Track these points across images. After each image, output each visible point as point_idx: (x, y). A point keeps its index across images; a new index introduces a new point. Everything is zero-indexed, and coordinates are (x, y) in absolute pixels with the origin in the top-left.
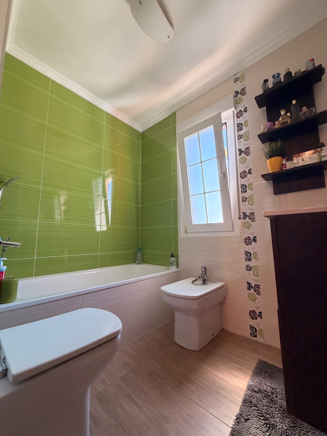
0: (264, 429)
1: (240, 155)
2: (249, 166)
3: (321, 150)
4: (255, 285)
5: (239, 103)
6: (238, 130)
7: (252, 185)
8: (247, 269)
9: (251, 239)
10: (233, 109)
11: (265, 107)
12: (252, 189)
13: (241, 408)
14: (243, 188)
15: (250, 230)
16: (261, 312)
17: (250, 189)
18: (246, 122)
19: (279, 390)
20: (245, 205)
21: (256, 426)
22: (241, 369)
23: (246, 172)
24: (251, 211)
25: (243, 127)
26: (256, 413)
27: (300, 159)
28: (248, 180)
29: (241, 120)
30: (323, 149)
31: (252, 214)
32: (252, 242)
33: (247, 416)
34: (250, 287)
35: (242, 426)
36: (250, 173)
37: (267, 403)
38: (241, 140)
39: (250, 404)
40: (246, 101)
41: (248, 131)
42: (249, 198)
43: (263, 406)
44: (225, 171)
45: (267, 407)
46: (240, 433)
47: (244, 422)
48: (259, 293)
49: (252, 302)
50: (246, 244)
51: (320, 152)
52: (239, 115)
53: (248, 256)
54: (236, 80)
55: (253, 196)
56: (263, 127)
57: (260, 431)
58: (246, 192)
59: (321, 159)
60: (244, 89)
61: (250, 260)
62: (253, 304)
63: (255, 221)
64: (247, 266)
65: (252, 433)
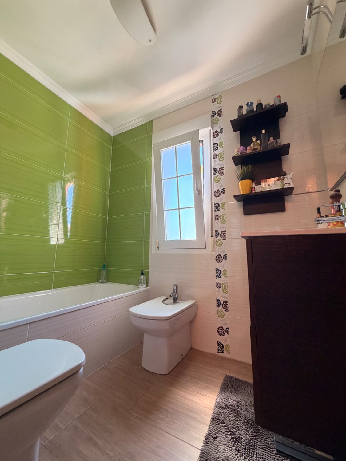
0: (231, 444)
1: (215, 174)
2: (223, 185)
3: (284, 178)
4: (224, 302)
5: (216, 124)
6: (214, 150)
7: (224, 204)
8: (217, 286)
9: (221, 257)
10: (210, 128)
11: (239, 132)
12: (225, 208)
13: (209, 427)
14: (216, 206)
15: (221, 248)
16: (228, 328)
17: (222, 208)
18: (221, 143)
19: (243, 402)
20: (217, 223)
21: (223, 443)
22: (210, 388)
23: (219, 191)
24: (223, 229)
25: (219, 148)
26: (224, 430)
27: (267, 183)
28: (221, 199)
29: (216, 140)
30: (285, 177)
31: (224, 232)
32: (222, 260)
33: (215, 434)
34: (219, 304)
35: (211, 445)
36: (223, 192)
37: (233, 417)
38: (216, 159)
39: (218, 422)
40: (221, 123)
41: (223, 152)
42: (222, 217)
43: (230, 421)
44: (200, 188)
45: (233, 421)
46: (209, 453)
47: (212, 441)
48: (227, 310)
49: (220, 319)
50: (217, 262)
51: (283, 180)
52: (215, 134)
53: (219, 273)
54: (214, 100)
55: (225, 215)
56: (237, 150)
57: (227, 447)
58: (219, 210)
59: (283, 187)
60: (220, 111)
61: (220, 277)
62: (222, 320)
63: (226, 239)
64: (217, 283)
65: (220, 451)
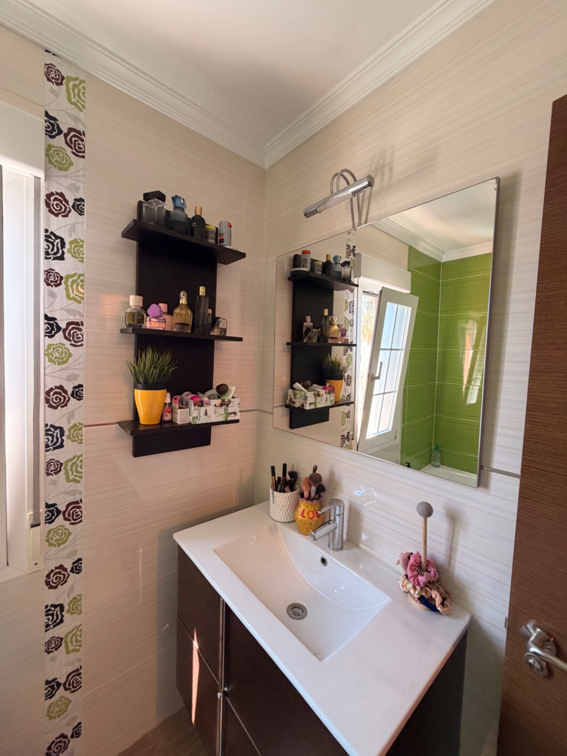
1: (50, 335)
2: (78, 376)
3: (229, 403)
6: (48, 254)
7: (80, 429)
9: (65, 570)
12: (82, 440)
14: (52, 436)
17: (73, 441)
23: (65, 392)
24: (72, 497)
28: (71, 415)
29: (59, 227)
31: (75, 504)
32: (68, 578)
38: (55, 289)
41: (83, 275)
42: (70, 464)
50: (51, 587)
51: (227, 405)
55: (81, 458)
58: (61, 446)
59: (227, 418)
61: (60, 623)
63: (81, 520)
